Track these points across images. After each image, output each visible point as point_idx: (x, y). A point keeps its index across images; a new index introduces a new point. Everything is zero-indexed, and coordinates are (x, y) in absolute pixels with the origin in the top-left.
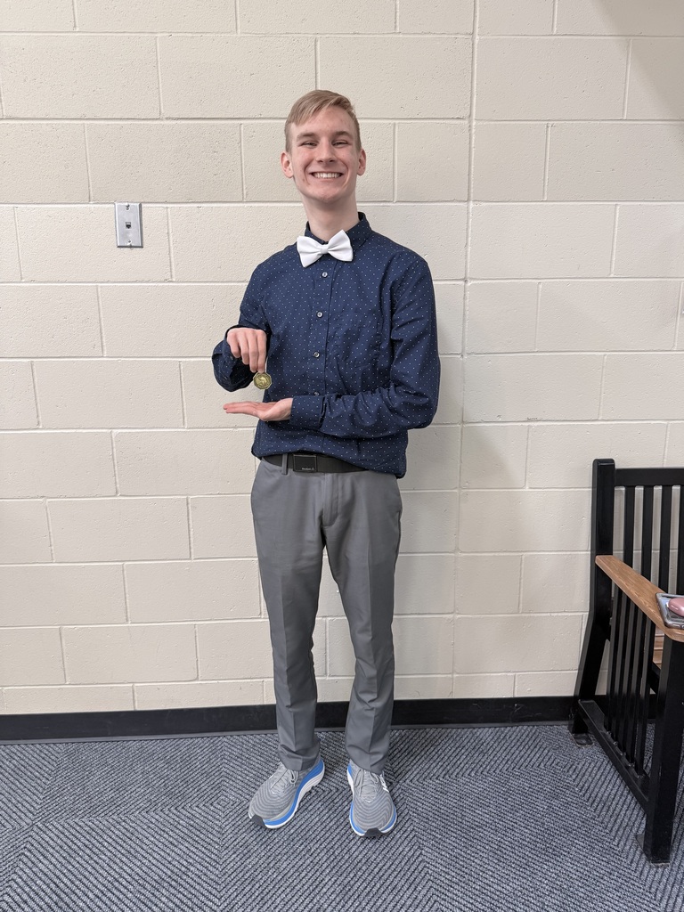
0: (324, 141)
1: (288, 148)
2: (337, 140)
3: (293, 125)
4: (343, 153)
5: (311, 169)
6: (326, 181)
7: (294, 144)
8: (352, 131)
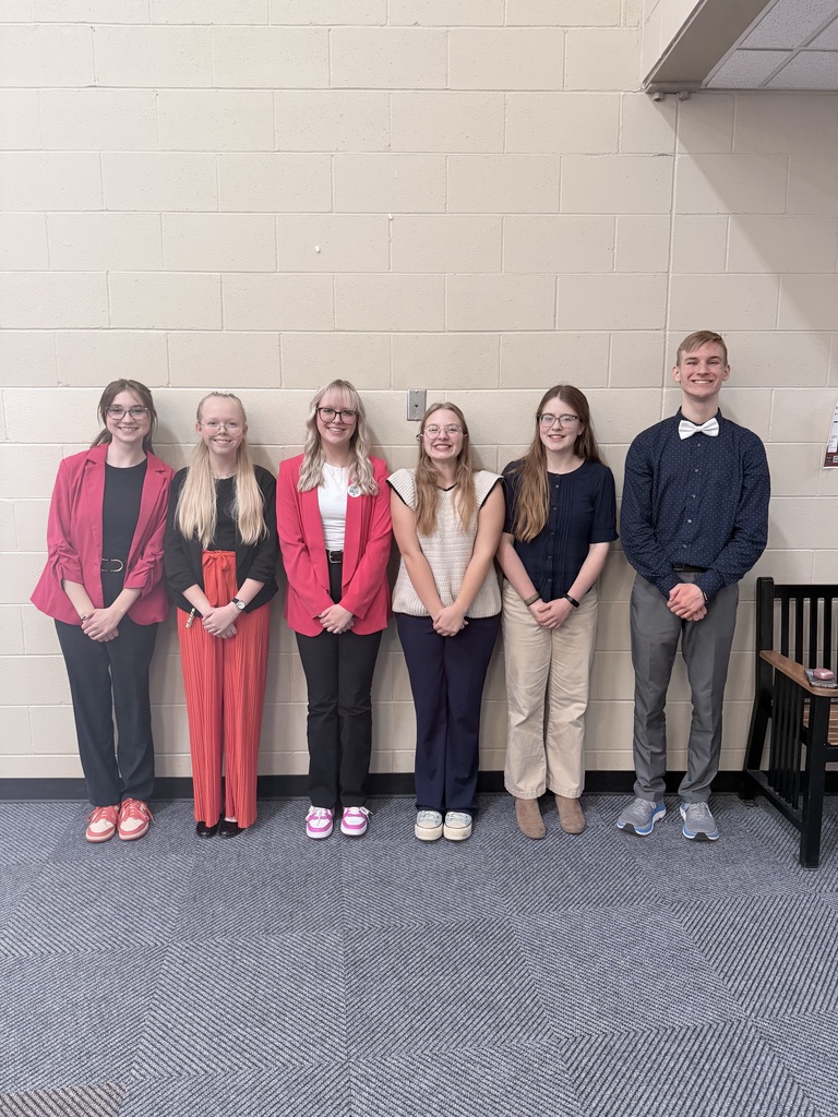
0: (703, 362)
1: (678, 364)
2: (710, 361)
3: (684, 352)
4: (714, 369)
5: (692, 378)
6: (702, 385)
7: (683, 363)
8: (721, 355)
